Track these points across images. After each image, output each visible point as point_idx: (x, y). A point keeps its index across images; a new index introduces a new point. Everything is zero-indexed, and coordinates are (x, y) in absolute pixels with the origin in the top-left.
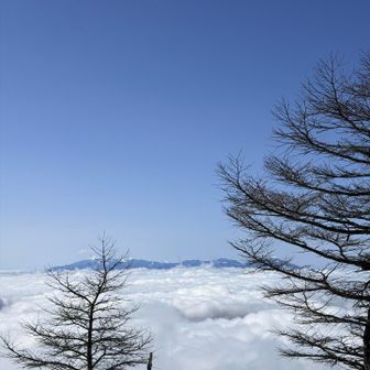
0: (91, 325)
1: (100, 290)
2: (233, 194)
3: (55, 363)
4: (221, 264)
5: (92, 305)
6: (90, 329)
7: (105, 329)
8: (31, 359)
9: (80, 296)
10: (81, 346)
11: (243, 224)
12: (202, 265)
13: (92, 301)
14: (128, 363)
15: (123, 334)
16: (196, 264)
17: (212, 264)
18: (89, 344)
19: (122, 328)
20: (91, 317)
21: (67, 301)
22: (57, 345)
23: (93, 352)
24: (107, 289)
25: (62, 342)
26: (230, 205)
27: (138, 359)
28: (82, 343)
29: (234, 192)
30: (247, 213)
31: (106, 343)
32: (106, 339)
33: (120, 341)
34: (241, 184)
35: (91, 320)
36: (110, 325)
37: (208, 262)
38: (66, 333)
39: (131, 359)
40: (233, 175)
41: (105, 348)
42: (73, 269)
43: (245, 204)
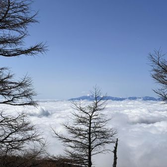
0: (90, 125)
1: (94, 110)
2: (156, 68)
3: (75, 141)
4: (146, 99)
5: (91, 117)
6: (90, 127)
7: (96, 127)
8: (65, 139)
9: (85, 112)
10: (86, 134)
11: (160, 82)
12: (137, 99)
13: (91, 115)
14: (107, 142)
15: (105, 130)
16: (135, 98)
17: (142, 99)
18: (90, 134)
19: (104, 127)
20: (90, 122)
21: (80, 115)
22: (76, 133)
23: (91, 137)
24: (97, 110)
25: (78, 132)
26: (154, 73)
27: (111, 141)
28: (86, 133)
29: (156, 67)
30: (162, 77)
31: (97, 133)
32: (96, 132)
33: (103, 133)
34: (160, 63)
35: (90, 123)
36: (98, 125)
37: (140, 98)
38: (79, 128)
39: (108, 140)
40: (156, 59)
41: (96, 136)
42: (80, 100)
43: (162, 73)
